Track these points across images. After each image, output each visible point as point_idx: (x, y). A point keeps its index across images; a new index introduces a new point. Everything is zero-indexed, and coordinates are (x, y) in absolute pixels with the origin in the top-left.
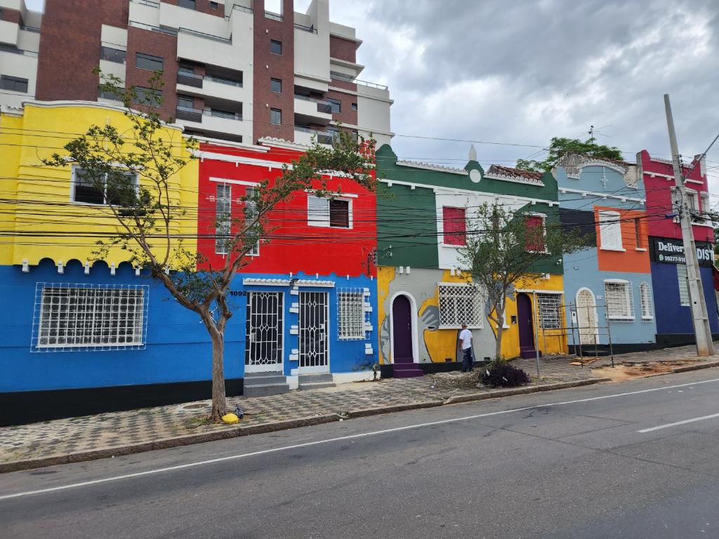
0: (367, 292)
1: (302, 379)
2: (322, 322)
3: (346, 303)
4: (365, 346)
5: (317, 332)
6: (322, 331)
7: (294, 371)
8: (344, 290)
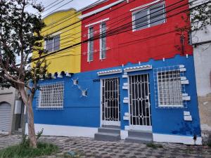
0: (182, 68)
1: (131, 133)
2: (147, 95)
3: (162, 83)
4: (183, 113)
5: (144, 101)
6: (147, 101)
7: (126, 127)
8: (159, 70)
